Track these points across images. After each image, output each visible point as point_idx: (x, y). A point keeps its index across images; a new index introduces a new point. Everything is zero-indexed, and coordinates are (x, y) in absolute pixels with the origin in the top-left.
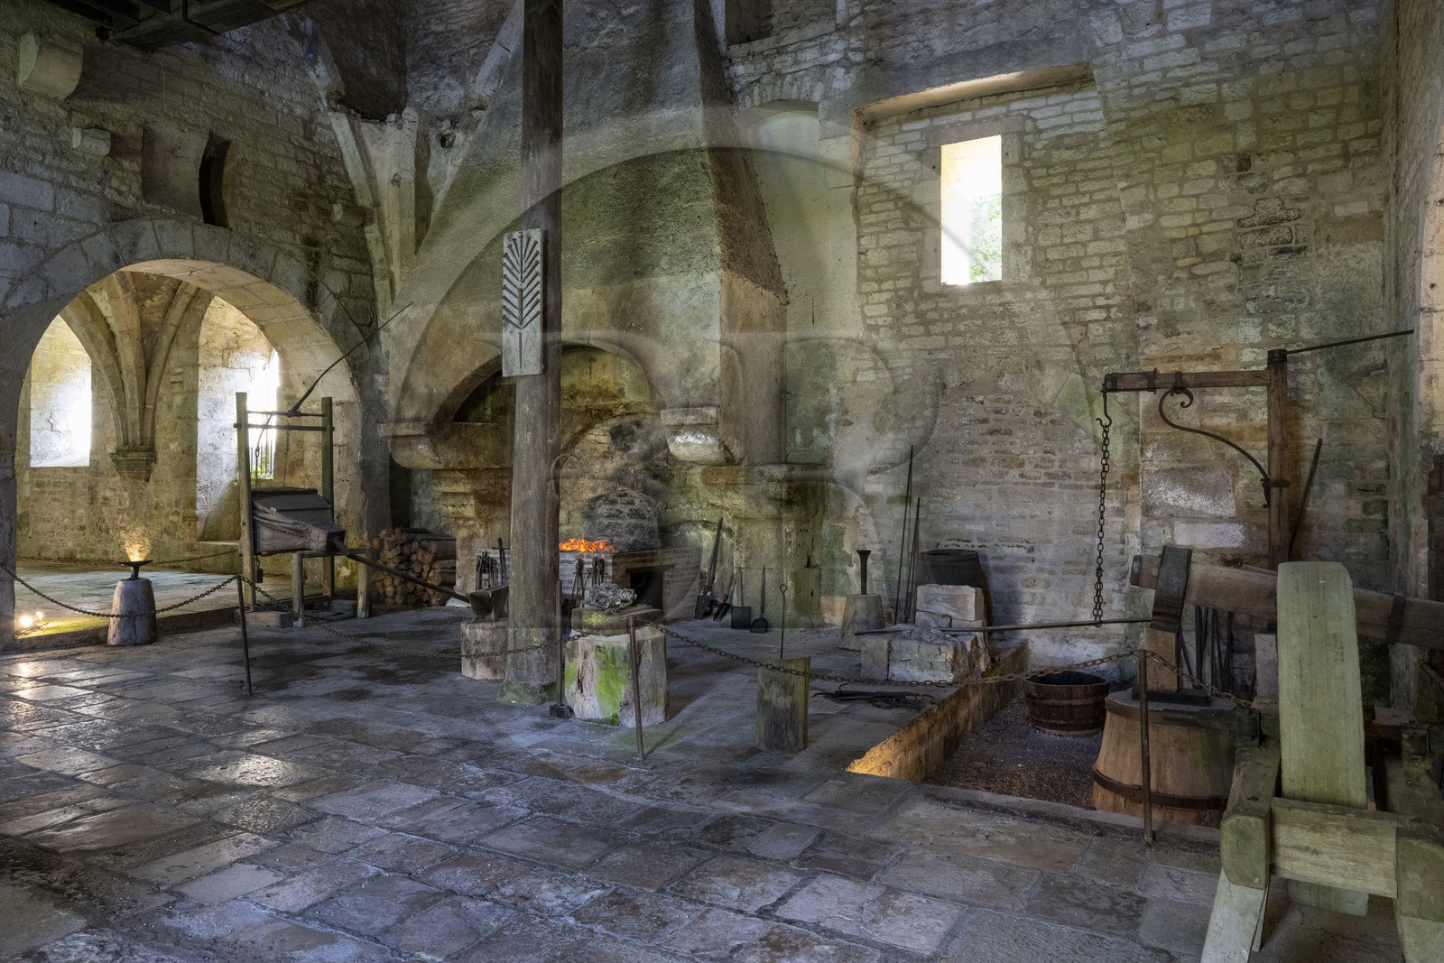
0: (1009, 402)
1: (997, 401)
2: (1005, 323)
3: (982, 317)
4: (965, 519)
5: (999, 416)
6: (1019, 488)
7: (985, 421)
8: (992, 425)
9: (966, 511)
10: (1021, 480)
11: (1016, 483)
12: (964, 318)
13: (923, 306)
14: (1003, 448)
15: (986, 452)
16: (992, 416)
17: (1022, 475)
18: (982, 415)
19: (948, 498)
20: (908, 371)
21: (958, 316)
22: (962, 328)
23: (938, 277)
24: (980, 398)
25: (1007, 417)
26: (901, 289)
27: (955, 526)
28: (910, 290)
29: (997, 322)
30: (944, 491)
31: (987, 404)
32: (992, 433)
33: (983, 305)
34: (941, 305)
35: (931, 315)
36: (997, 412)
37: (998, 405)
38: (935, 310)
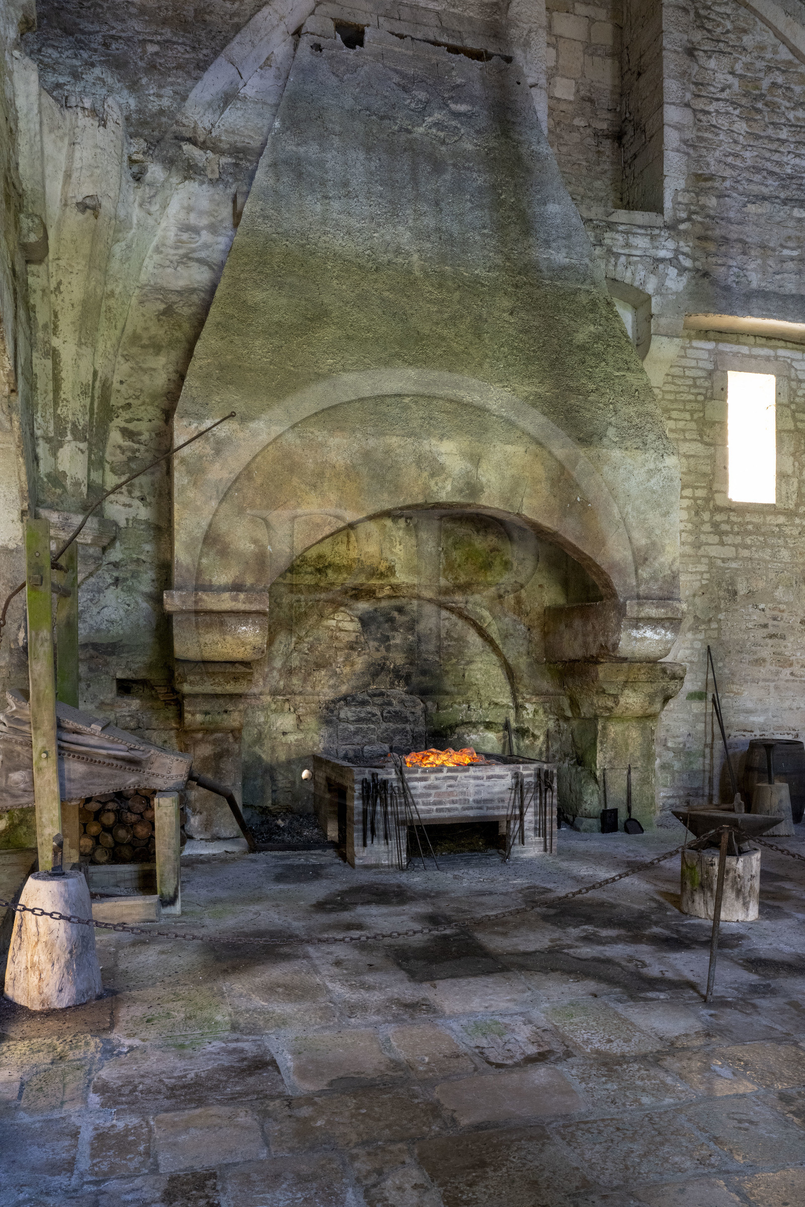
0: (783, 611)
1: (774, 609)
2: (781, 542)
3: (763, 534)
4: (749, 712)
5: (775, 623)
6: (790, 684)
7: (765, 626)
8: (771, 630)
9: (750, 705)
10: (792, 678)
11: (787, 681)
12: (750, 533)
13: (718, 518)
14: (779, 650)
15: (765, 653)
16: (771, 622)
17: (792, 674)
18: (763, 621)
19: (738, 694)
20: (706, 576)
21: (746, 530)
22: (749, 542)
23: (725, 492)
24: (762, 606)
25: (781, 624)
26: (699, 498)
27: (740, 718)
28: (707, 500)
29: (774, 541)
30: (735, 688)
31: (767, 611)
32: (772, 636)
33: (764, 524)
34: (732, 518)
35: (725, 527)
36: (775, 619)
37: (776, 613)
38: (727, 522)
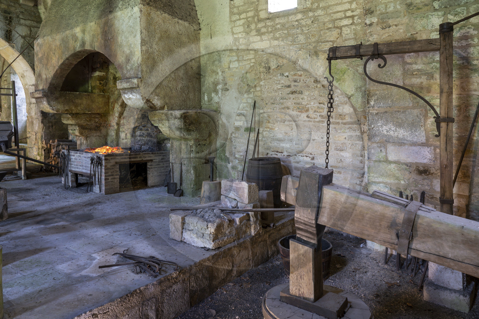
0: (301, 76)
1: (295, 75)
2: (299, 31)
3: (287, 29)
4: (280, 140)
5: (296, 84)
6: (306, 123)
7: (289, 86)
8: (293, 89)
9: (280, 136)
10: (307, 119)
11: (305, 121)
12: (278, 30)
13: (260, 25)
14: (298, 101)
15: (289, 103)
16: (293, 84)
17: (308, 117)
18: (288, 83)
19: (272, 129)
20: (253, 61)
21: (276, 29)
22: (278, 36)
23: (267, 9)
24: (287, 74)
25: (300, 84)
26: (249, 17)
27: (276, 144)
28: (253, 17)
29: (294, 31)
30: (270, 125)
31: (290, 77)
32: (292, 93)
33: (288, 22)
34: (268, 24)
35: (263, 30)
36: (295, 81)
37: (295, 77)
38: (265, 27)
